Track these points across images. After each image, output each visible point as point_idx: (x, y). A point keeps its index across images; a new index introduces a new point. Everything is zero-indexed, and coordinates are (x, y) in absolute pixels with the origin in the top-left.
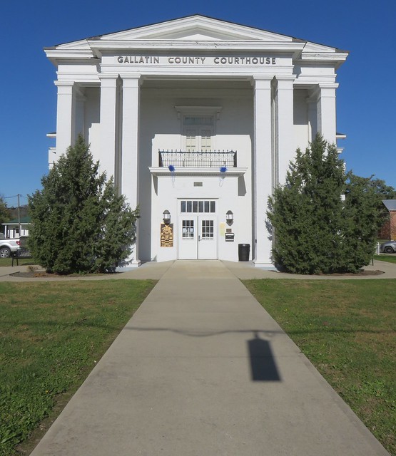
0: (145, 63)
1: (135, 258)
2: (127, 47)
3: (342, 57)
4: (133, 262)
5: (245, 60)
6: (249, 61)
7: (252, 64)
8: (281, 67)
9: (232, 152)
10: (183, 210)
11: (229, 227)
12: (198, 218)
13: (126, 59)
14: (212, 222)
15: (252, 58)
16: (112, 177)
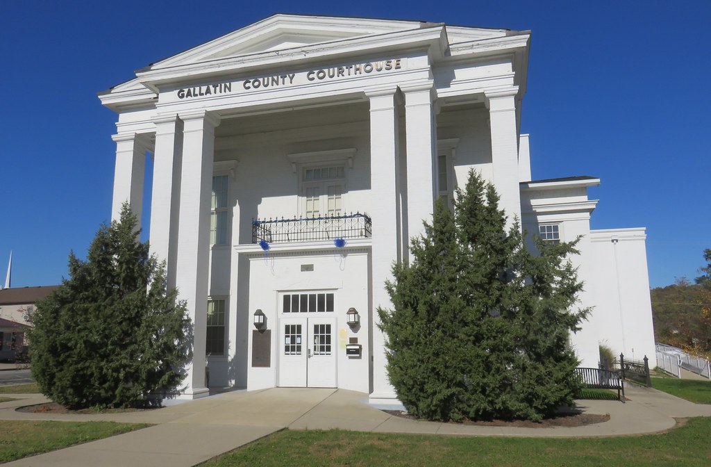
0: (213, 95)
1: (191, 385)
2: (186, 74)
3: (520, 41)
4: (186, 391)
5: (352, 70)
6: (358, 69)
7: (364, 74)
8: (409, 71)
9: (358, 214)
10: (286, 309)
11: (354, 335)
12: (308, 320)
13: (189, 92)
14: (329, 327)
15: (363, 65)
16: (164, 263)
